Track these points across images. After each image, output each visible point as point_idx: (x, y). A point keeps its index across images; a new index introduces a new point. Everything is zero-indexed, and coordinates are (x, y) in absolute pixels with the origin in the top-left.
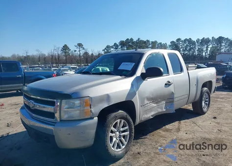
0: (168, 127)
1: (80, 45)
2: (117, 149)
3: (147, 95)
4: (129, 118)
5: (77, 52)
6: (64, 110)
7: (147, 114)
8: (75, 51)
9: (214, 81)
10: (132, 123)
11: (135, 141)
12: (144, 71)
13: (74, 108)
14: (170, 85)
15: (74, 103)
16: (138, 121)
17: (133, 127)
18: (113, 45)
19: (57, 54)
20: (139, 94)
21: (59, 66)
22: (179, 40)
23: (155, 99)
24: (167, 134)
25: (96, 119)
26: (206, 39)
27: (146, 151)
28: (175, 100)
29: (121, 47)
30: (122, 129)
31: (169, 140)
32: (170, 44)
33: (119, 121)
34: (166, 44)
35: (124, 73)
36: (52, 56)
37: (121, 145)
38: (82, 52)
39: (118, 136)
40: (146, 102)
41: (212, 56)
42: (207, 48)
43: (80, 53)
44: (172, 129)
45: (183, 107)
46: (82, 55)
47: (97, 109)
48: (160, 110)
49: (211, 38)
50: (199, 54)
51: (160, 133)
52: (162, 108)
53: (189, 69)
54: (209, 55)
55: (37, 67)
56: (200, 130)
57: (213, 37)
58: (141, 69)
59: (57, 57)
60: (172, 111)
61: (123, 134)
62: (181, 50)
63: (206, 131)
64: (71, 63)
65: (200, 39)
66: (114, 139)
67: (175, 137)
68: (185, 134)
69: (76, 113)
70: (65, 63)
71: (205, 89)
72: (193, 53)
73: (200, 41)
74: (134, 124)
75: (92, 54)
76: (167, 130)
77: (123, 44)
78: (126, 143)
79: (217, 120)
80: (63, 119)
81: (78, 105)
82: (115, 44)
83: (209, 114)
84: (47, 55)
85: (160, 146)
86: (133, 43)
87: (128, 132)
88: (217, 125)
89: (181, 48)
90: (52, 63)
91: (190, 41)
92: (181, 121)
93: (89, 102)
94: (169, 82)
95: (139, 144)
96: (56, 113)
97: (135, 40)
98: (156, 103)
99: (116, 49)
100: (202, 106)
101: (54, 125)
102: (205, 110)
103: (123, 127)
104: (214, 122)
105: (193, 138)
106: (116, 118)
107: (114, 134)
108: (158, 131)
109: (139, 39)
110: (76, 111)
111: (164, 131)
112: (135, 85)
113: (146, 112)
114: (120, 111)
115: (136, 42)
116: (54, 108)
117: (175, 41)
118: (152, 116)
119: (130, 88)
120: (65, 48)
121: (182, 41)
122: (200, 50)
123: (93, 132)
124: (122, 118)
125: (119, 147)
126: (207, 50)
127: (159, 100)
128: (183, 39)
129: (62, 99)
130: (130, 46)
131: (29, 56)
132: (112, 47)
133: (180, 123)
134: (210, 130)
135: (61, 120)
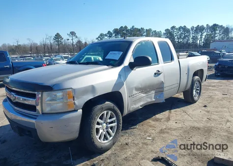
0: (158, 116)
1: (73, 33)
2: (104, 141)
3: (135, 85)
4: (116, 109)
5: (70, 41)
6: (46, 102)
7: (135, 104)
8: (68, 40)
9: (205, 69)
10: (120, 114)
11: (124, 131)
12: (132, 61)
13: (56, 100)
14: (160, 74)
15: (56, 95)
16: (126, 112)
17: (121, 118)
18: (107, 33)
19: (49, 44)
20: (126, 84)
21: (51, 55)
22: (173, 27)
23: (144, 89)
24: (157, 123)
25: (80, 111)
26: (201, 27)
27: (135, 142)
28: (165, 89)
29: (115, 35)
30: (109, 121)
31: (158, 130)
32: (165, 32)
33: (105, 112)
34: (160, 31)
35: (111, 62)
36: (45, 45)
37: (108, 136)
38: (75, 41)
39: (105, 128)
40: (135, 92)
41: (207, 44)
42: (202, 35)
43: (73, 42)
44: (161, 119)
45: (175, 96)
46: (74, 43)
47: (81, 101)
48: (149, 100)
49: (205, 26)
50: (194, 42)
51: (150, 122)
52: (151, 98)
53: (180, 57)
54: (203, 42)
55: (28, 57)
56: (190, 118)
57: (207, 25)
58: (129, 59)
59: (49, 46)
60: (162, 100)
61: (111, 125)
62: (176, 38)
63: (195, 119)
64: (64, 52)
65: (195, 27)
66: (101, 131)
67: (164, 127)
68: (174, 124)
69: (58, 106)
70: (58, 52)
71: (197, 77)
72: (188, 41)
73: (195, 29)
74: (122, 115)
75: (86, 43)
76: (157, 120)
77: (117, 32)
78: (113, 134)
79: (208, 109)
80: (44, 112)
81: (61, 97)
82: (109, 32)
83: (200, 102)
84: (39, 44)
85: (149, 136)
86: (127, 31)
87: (116, 124)
88: (206, 113)
89: (176, 36)
90: (45, 53)
91: (184, 29)
92: (172, 111)
93: (73, 94)
94: (159, 71)
95: (127, 135)
96: (37, 105)
97: (129, 28)
98: (146, 93)
99: (110, 37)
100: (193, 95)
101: (36, 119)
102: (196, 98)
103: (110, 118)
104: (204, 110)
105: (182, 127)
106: (102, 109)
107: (101, 126)
108: (148, 120)
109: (133, 27)
110: (59, 103)
111: (154, 121)
112: (123, 75)
113: (135, 102)
114: (107, 103)
115: (130, 30)
116: (36, 101)
117: (170, 29)
118: (141, 106)
119: (117, 78)
120: (58, 36)
121: (177, 29)
122: (195, 38)
123: (78, 124)
124: (109, 109)
125: (106, 138)
126: (201, 38)
127: (148, 90)
128: (177, 27)
129: (42, 92)
130: (124, 34)
131: (20, 45)
132: (106, 35)
133: (170, 112)
134: (200, 119)
135: (43, 114)
